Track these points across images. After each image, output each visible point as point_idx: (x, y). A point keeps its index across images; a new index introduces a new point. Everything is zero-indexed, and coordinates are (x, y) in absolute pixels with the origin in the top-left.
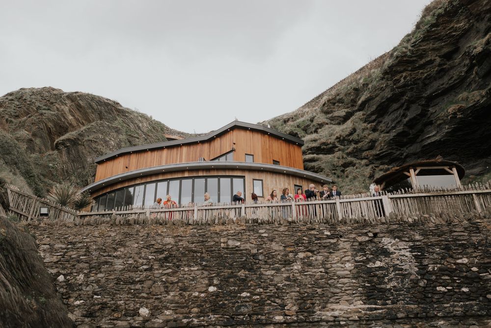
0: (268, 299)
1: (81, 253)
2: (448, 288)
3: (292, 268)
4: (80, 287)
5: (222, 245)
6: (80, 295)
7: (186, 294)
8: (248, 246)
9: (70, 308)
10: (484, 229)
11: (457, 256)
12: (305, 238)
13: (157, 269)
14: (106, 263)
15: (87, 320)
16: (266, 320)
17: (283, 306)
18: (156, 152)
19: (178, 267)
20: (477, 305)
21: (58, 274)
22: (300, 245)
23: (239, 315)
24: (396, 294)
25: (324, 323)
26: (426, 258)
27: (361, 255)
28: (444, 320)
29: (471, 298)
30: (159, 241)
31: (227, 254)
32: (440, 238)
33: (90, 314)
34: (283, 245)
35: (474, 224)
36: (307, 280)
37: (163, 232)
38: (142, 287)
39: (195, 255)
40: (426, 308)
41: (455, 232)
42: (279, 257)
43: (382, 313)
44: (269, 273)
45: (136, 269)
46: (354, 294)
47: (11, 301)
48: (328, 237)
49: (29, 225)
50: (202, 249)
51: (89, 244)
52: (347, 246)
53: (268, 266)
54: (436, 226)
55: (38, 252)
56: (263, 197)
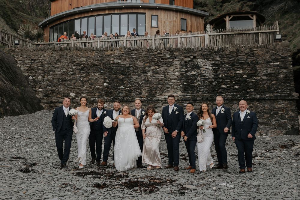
0: (134, 90)
1: (39, 65)
2: (227, 86)
3: (147, 74)
4: (40, 82)
5: (111, 62)
6: (41, 86)
7: (93, 87)
8: (125, 62)
9: (37, 92)
10: (257, 55)
11: (237, 70)
12: (155, 59)
13: (78, 74)
14: (52, 70)
15: (45, 98)
16: (131, 100)
17: (141, 93)
19: (88, 73)
20: (239, 94)
21: (29, 76)
22: (153, 62)
23: (118, 97)
24: (199, 88)
25: (160, 102)
26: (220, 70)
27: (184, 68)
29: (239, 91)
30: (78, 59)
31: (113, 66)
32: (230, 59)
33: (47, 95)
34: (144, 62)
35: (252, 51)
36: (154, 81)
37: (80, 55)
38: (71, 83)
39: (97, 67)
40: (213, 96)
41: (240, 56)
42: (141, 69)
43: (189, 98)
44: (135, 77)
45: (67, 74)
46: (177, 88)
47: (7, 88)
48: (168, 58)
49: (10, 50)
50: (101, 64)
51: (42, 61)
52: (178, 63)
53: (135, 73)
54: (230, 52)
55: (17, 65)
56: (157, 27)
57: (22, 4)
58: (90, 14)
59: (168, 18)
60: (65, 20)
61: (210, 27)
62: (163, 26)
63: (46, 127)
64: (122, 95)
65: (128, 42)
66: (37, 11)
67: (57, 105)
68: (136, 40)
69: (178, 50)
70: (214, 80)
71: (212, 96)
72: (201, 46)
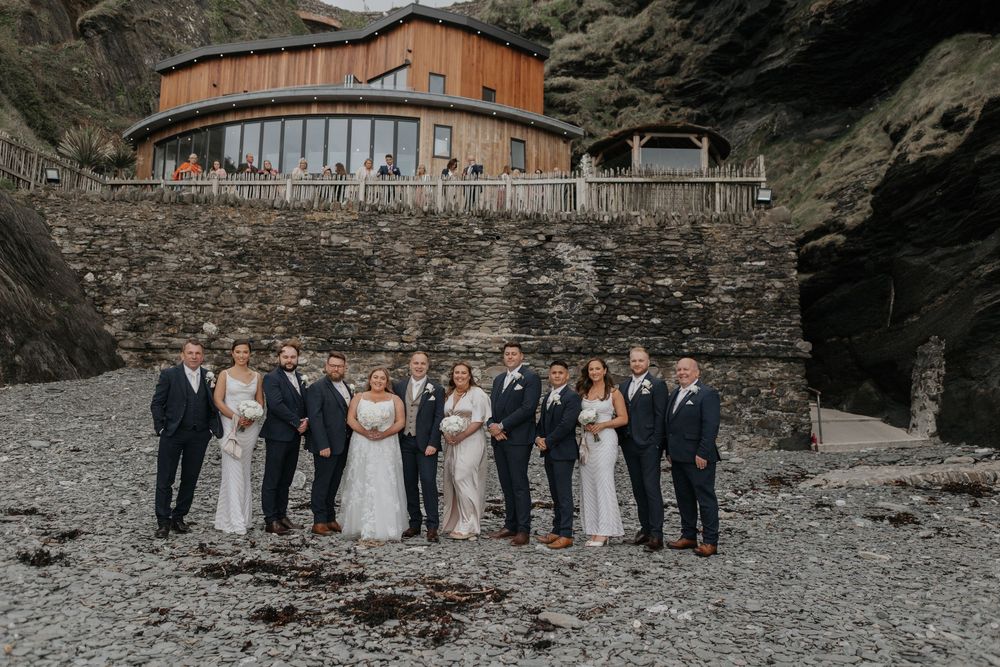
0: (382, 320)
1: (116, 243)
2: (632, 317)
3: (419, 279)
4: (118, 291)
5: (323, 241)
6: (118, 301)
7: (268, 307)
8: (360, 245)
9: (106, 318)
10: (709, 239)
11: (659, 275)
12: (444, 237)
13: (227, 272)
14: (153, 258)
15: (130, 334)
16: (375, 346)
17: (401, 330)
18: (268, 58)
19: (257, 269)
20: (663, 340)
21: (85, 271)
22: (436, 247)
23: (339, 338)
24: (559, 322)
25: (454, 354)
26: (614, 275)
27: (521, 266)
28: (615, 358)
29: (661, 332)
30: (229, 231)
31: (328, 254)
32: (642, 248)
33: (135, 328)
34: (412, 246)
35: (698, 229)
36: (440, 298)
37: (234, 218)
38: (206, 295)
39: (282, 254)
40: (594, 342)
41: (666, 239)
42: (404, 263)
43: (532, 346)
44: (385, 284)
45: (196, 269)
46: (501, 319)
47: (18, 303)
48: (480, 238)
49: (33, 196)
50: (292, 245)
51: (126, 230)
52: (505, 252)
53: (387, 275)
54: (642, 229)
55: (51, 238)
57: (79, 75)
58: (268, 113)
59: (477, 136)
60: (197, 125)
61: (591, 162)
63: (128, 419)
64: (350, 332)
65: (370, 189)
66: (121, 97)
67: (164, 356)
68: (394, 186)
69: (507, 217)
70: (597, 301)
71: (591, 344)
72: (566, 210)
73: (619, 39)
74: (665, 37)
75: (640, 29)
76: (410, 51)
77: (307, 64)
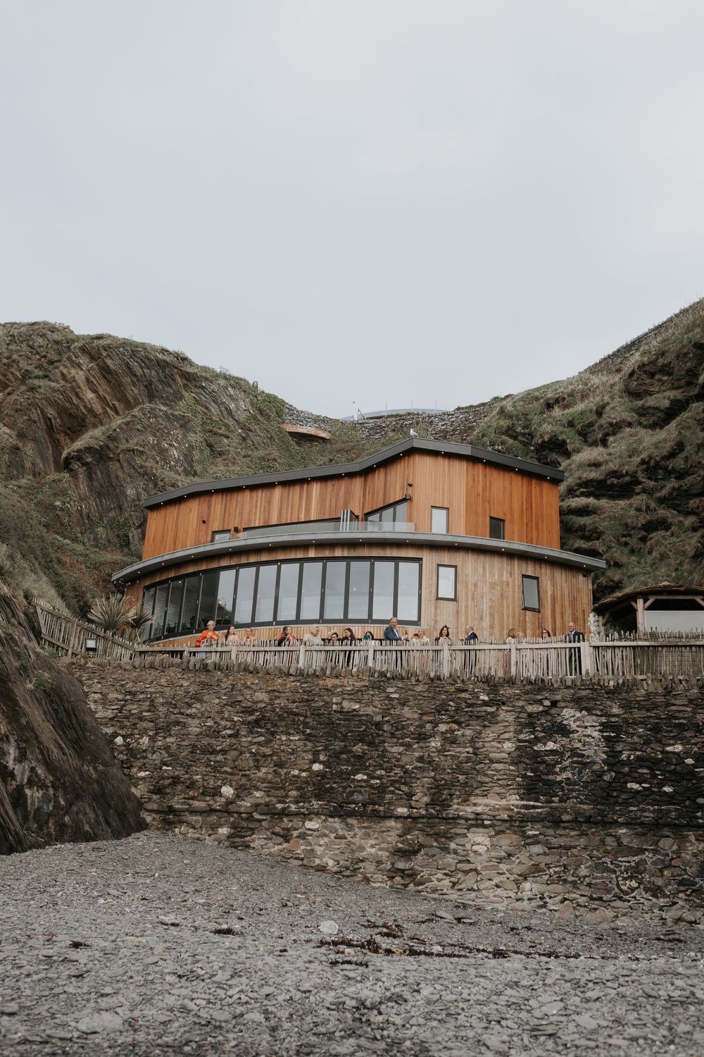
0: (391, 785)
1: (144, 708)
2: (643, 785)
3: (427, 744)
4: (144, 754)
6: (144, 764)
7: (283, 771)
8: (370, 710)
9: (133, 781)
11: (668, 742)
12: (451, 703)
13: (245, 736)
14: (177, 723)
15: (155, 797)
16: (385, 812)
17: (410, 795)
18: (260, 492)
19: (273, 734)
20: (676, 810)
21: (115, 735)
22: (443, 712)
23: (350, 803)
24: (568, 789)
25: (462, 822)
26: (623, 742)
27: (527, 732)
28: (627, 828)
29: (674, 801)
30: (248, 697)
31: (340, 719)
32: (649, 714)
33: (158, 790)
34: (420, 712)
36: (447, 763)
37: (253, 684)
38: (225, 759)
39: (297, 719)
40: (604, 810)
41: (674, 705)
42: (412, 729)
43: (541, 813)
44: (395, 749)
45: (217, 734)
46: (509, 785)
48: (485, 703)
49: (73, 664)
50: (306, 711)
51: (154, 695)
52: (510, 717)
53: (395, 740)
54: (648, 694)
55: (87, 704)
56: (455, 600)
57: (62, 509)
58: (264, 558)
59: (484, 575)
60: (191, 569)
61: (598, 621)
62: (470, 595)
64: (361, 797)
65: (378, 655)
67: (184, 818)
68: (401, 651)
69: (511, 682)
70: (606, 768)
71: (601, 813)
72: (571, 675)
73: (644, 455)
74: (697, 453)
75: (668, 445)
76: (410, 485)
77: (301, 498)
